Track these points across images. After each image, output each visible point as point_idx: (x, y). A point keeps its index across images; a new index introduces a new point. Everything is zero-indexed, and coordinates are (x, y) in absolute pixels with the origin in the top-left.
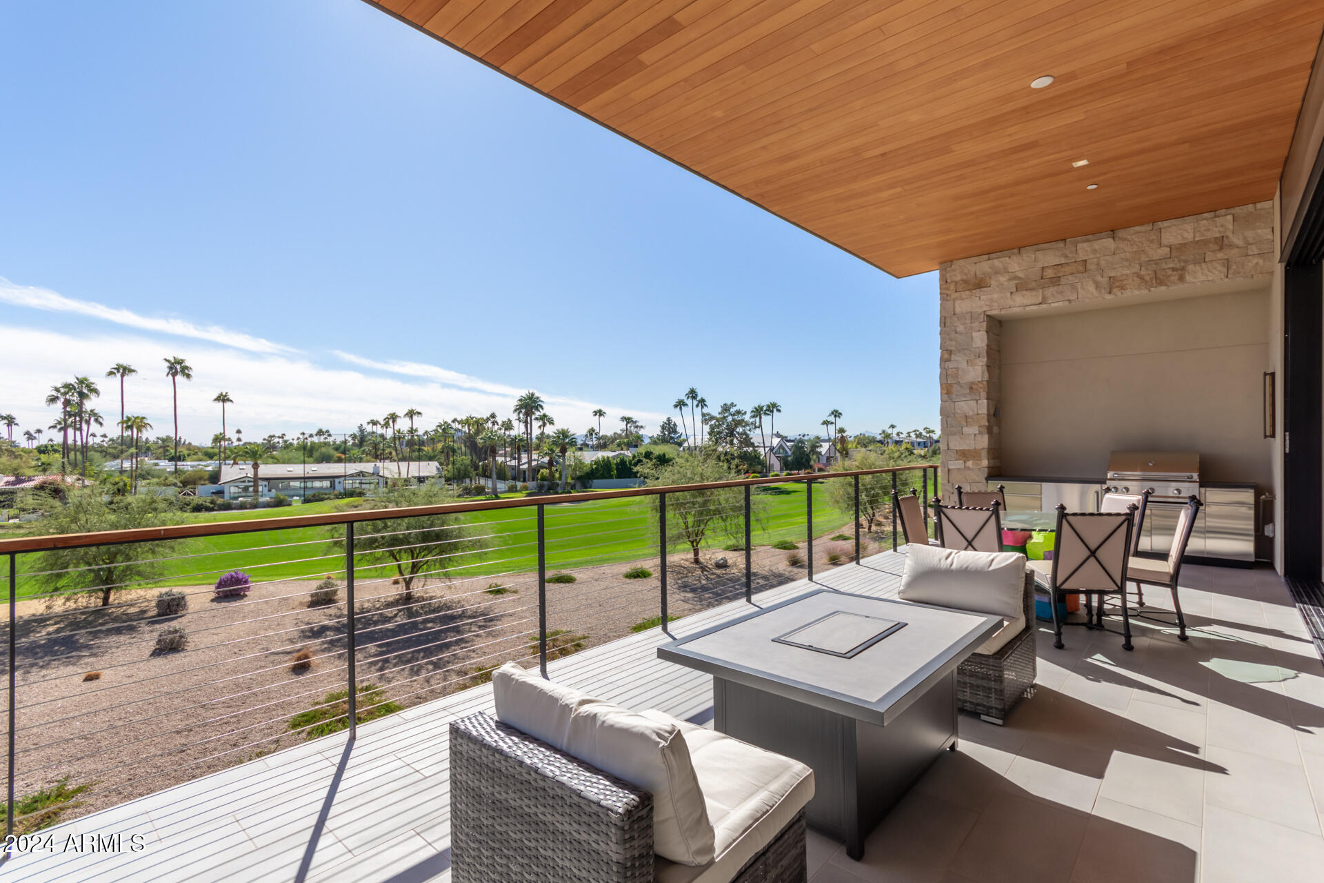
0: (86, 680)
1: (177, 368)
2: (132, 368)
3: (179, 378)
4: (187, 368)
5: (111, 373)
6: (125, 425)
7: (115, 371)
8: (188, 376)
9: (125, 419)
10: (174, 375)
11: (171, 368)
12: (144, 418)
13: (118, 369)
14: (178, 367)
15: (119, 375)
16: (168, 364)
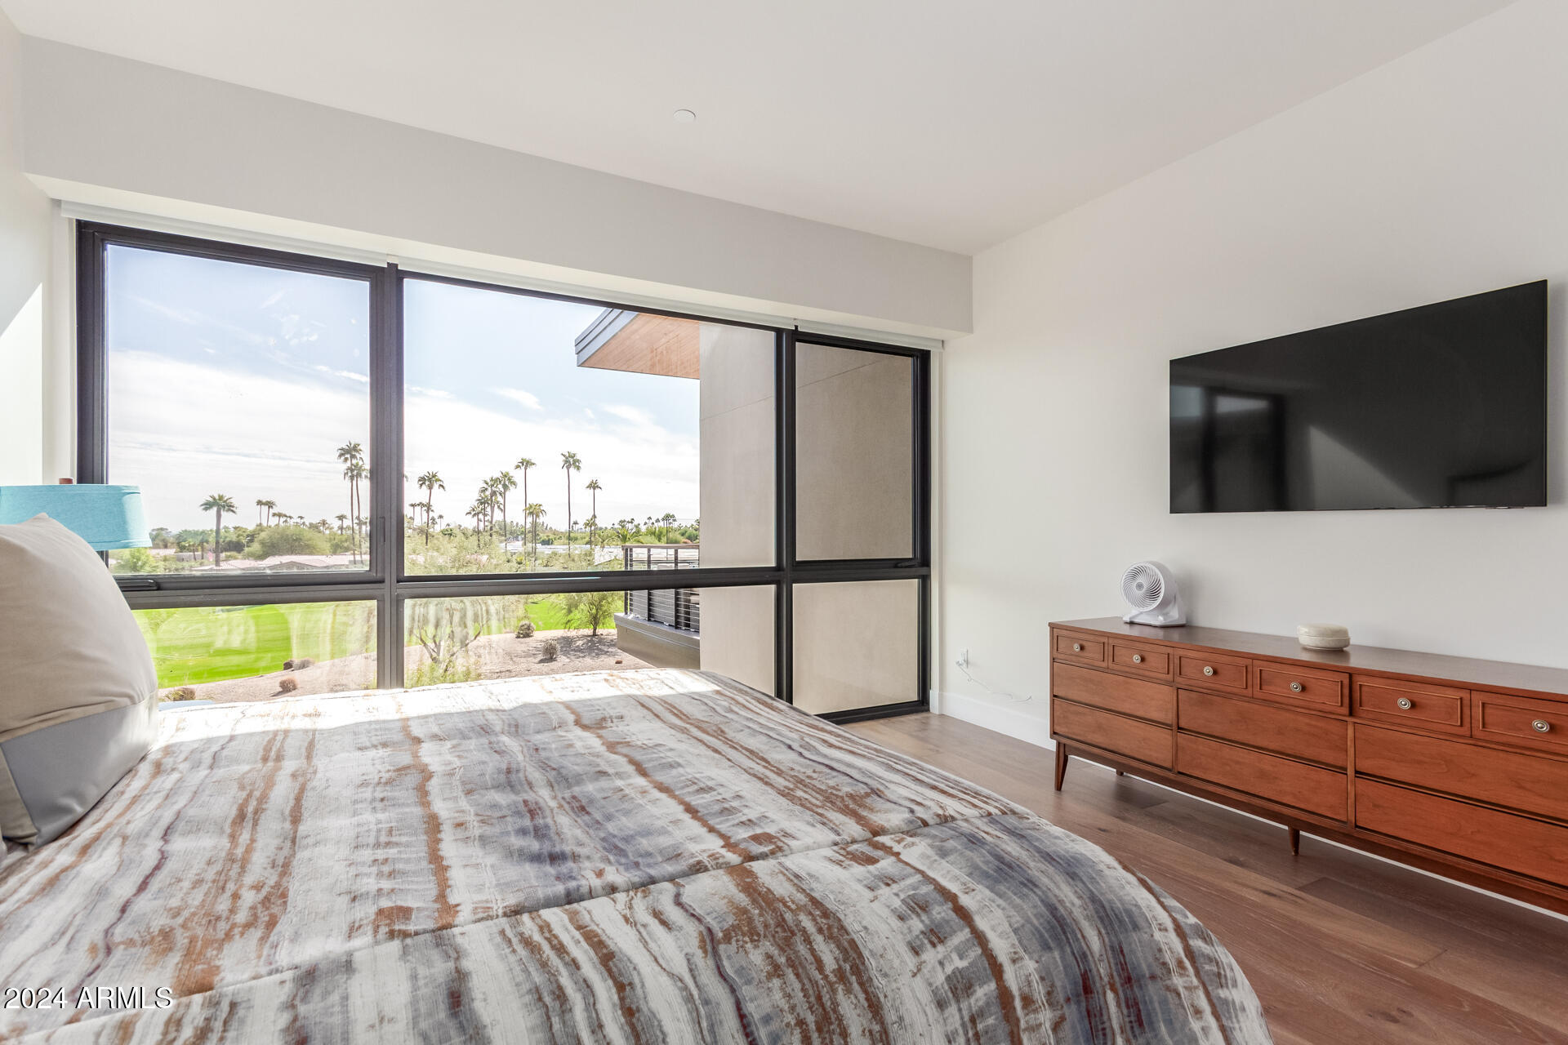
0: (616, 663)
1: (571, 462)
2: (533, 461)
3: (572, 470)
4: (578, 461)
5: (518, 467)
6: (528, 512)
7: (521, 464)
8: (578, 468)
9: (528, 506)
10: (568, 468)
11: (566, 462)
12: (540, 505)
13: (522, 463)
14: (571, 460)
15: (523, 468)
16: (564, 458)
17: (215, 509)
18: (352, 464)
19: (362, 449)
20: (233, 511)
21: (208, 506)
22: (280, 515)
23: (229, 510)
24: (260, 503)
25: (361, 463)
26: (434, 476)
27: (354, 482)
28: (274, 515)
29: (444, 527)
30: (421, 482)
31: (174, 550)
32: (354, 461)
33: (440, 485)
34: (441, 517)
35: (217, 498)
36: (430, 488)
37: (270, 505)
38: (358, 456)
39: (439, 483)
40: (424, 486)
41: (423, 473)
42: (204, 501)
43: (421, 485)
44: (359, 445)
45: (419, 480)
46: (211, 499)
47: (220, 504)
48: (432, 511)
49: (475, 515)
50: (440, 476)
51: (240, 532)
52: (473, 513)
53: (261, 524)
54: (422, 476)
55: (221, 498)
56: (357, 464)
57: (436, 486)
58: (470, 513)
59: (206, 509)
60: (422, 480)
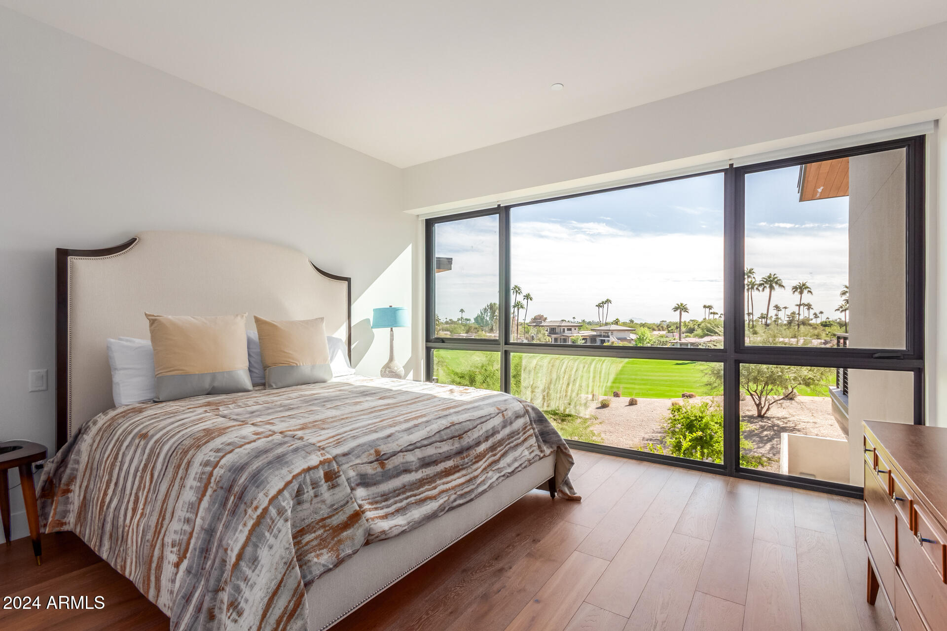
17: (679, 310)
18: (748, 282)
19: (755, 271)
20: (687, 312)
21: (676, 309)
22: (714, 313)
23: (685, 311)
24: (705, 307)
25: (753, 280)
26: (804, 285)
27: (750, 293)
28: (711, 313)
29: (824, 319)
30: (794, 290)
31: (666, 332)
32: (750, 280)
33: (809, 291)
34: (821, 313)
35: (680, 305)
36: (801, 293)
37: (710, 307)
38: (752, 276)
39: (808, 289)
40: (796, 293)
41: (796, 283)
42: (674, 307)
43: (794, 292)
44: (752, 269)
45: (793, 289)
46: (677, 306)
47: (681, 308)
48: (812, 309)
49: (842, 311)
50: (808, 285)
51: (695, 323)
52: (841, 310)
53: (705, 318)
54: (795, 285)
55: (682, 304)
56: (751, 281)
57: (805, 292)
58: (838, 310)
59: (675, 311)
60: (795, 289)
